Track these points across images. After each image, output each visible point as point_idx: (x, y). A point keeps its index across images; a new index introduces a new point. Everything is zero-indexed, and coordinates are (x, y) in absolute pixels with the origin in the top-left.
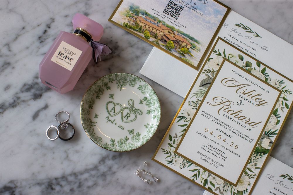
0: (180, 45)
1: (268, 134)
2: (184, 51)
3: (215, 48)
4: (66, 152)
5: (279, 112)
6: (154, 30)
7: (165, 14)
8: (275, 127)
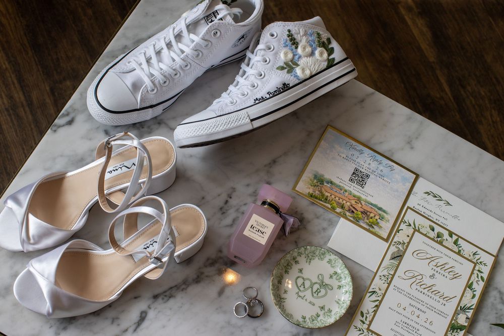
0: (368, 216)
1: (464, 309)
2: (373, 223)
3: (404, 218)
4: (254, 330)
5: (475, 286)
6: (341, 200)
7: (351, 183)
8: (471, 301)
